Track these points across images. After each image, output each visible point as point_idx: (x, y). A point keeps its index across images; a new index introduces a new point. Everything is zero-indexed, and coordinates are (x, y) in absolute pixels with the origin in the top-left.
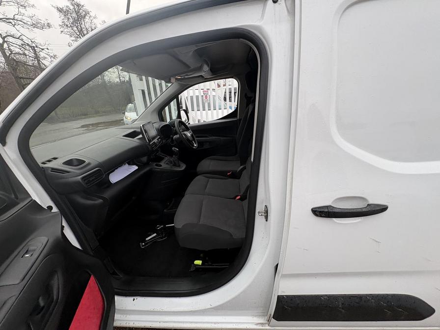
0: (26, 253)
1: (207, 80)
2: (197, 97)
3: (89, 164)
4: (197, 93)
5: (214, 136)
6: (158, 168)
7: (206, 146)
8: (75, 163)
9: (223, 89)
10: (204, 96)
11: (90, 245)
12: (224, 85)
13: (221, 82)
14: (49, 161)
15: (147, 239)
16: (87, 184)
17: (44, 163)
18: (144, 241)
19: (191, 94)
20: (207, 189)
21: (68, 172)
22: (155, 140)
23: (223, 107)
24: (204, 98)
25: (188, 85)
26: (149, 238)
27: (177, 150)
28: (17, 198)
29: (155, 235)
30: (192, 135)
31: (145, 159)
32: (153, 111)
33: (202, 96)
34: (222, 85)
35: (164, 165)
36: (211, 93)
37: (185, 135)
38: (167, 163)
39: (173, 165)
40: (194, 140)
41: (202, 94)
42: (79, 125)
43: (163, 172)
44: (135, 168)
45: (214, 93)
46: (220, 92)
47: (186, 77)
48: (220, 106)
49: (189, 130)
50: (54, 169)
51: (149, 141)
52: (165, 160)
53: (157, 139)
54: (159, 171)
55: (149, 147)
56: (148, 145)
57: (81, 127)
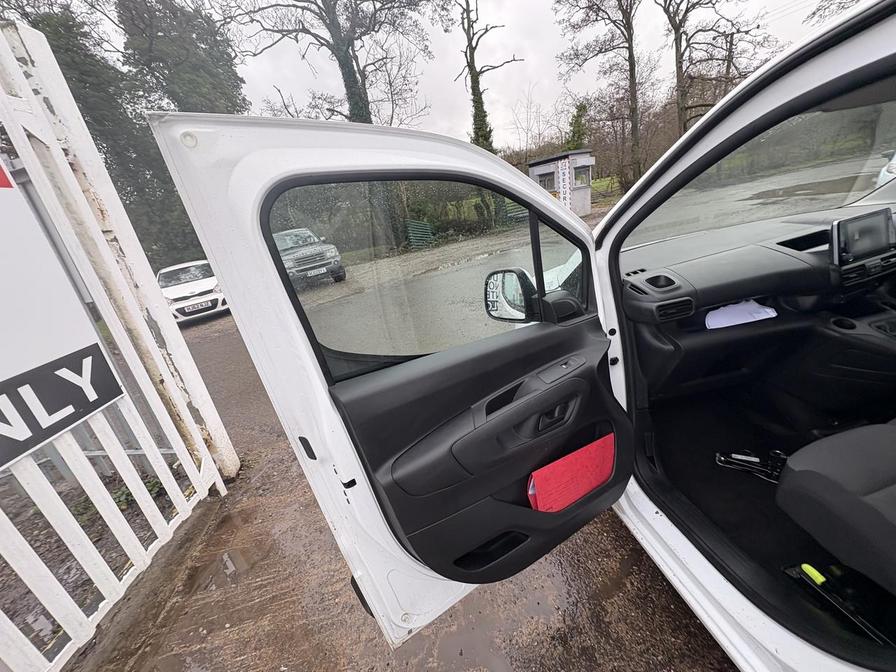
0: (565, 364)
3: (678, 288)
8: (662, 282)
11: (636, 401)
14: (635, 273)
15: (734, 456)
16: (661, 316)
17: (628, 275)
18: (727, 455)
21: (646, 294)
22: (872, 261)
26: (740, 457)
28: (586, 309)
29: (757, 460)
31: (808, 301)
35: (865, 330)
38: (880, 327)
42: (749, 194)
44: (771, 313)
50: (632, 285)
51: (842, 262)
52: (883, 316)
53: (882, 259)
54: (835, 337)
55: (834, 276)
56: (834, 270)
57: (751, 199)
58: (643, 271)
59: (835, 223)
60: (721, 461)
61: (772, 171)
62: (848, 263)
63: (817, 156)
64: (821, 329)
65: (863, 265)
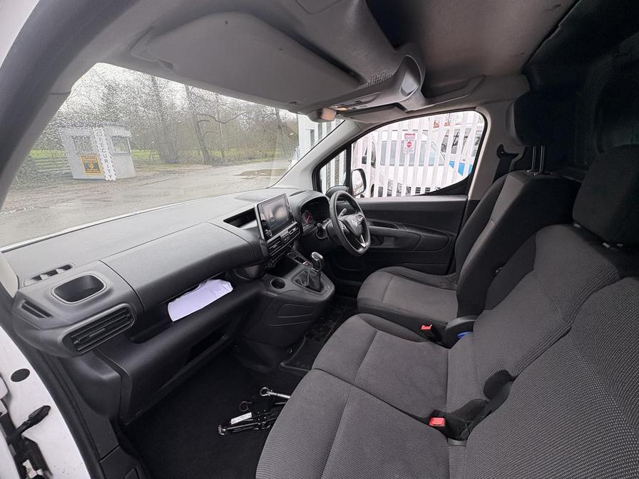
1: (412, 115)
2: (394, 143)
3: (109, 292)
4: (394, 136)
5: (408, 226)
6: (274, 293)
7: (388, 244)
9: (443, 130)
10: (406, 143)
12: (446, 125)
13: (443, 118)
14: (52, 274)
15: (233, 421)
17: (38, 278)
18: (227, 423)
19: (384, 138)
20: (363, 366)
21: (48, 315)
22: (284, 233)
23: (437, 162)
24: (405, 146)
25: (372, 124)
26: (237, 420)
27: (320, 259)
29: (249, 416)
30: (363, 223)
31: (252, 270)
32: (305, 169)
33: (403, 142)
34: (442, 125)
35: (291, 286)
36: (420, 138)
37: (346, 223)
38: (297, 281)
39: (307, 287)
40: (364, 233)
41: (403, 138)
42: (240, 172)
43: (281, 302)
45: (424, 138)
46: (437, 137)
47: (358, 107)
48: (432, 159)
49: (359, 211)
50: (28, 302)
51: (267, 238)
52: (297, 271)
53: (289, 230)
54: (275, 298)
55: (263, 248)
56: (262, 244)
57: (241, 175)
58: (67, 268)
59: (256, 206)
60: (223, 432)
61: (249, 161)
62: (270, 238)
63: (266, 156)
64: (265, 292)
65: (279, 237)
